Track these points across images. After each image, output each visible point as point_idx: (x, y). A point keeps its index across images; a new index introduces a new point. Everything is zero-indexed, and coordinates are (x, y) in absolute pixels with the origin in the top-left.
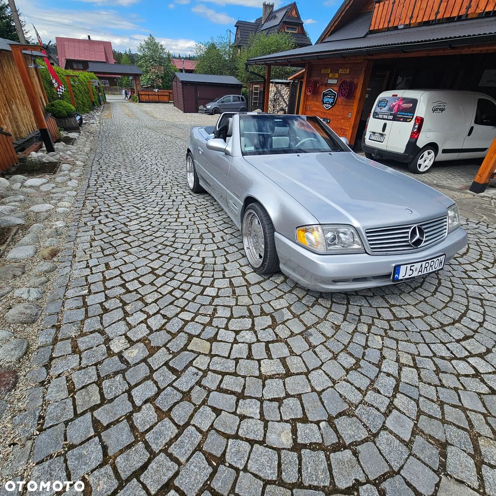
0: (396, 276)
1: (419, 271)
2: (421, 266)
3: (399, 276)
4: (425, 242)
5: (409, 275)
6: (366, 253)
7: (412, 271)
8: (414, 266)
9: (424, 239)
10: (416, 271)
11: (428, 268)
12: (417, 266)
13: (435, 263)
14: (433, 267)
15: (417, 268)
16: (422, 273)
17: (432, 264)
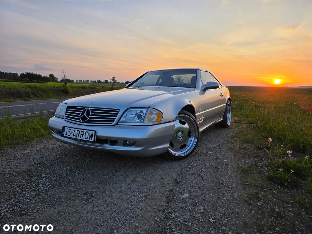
3: (64, 133)
5: (69, 135)
7: (69, 133)
8: (71, 129)
10: (72, 134)
11: (80, 135)
12: (73, 130)
13: (84, 134)
14: (84, 136)
15: (72, 132)
16: (76, 138)
17: (82, 133)
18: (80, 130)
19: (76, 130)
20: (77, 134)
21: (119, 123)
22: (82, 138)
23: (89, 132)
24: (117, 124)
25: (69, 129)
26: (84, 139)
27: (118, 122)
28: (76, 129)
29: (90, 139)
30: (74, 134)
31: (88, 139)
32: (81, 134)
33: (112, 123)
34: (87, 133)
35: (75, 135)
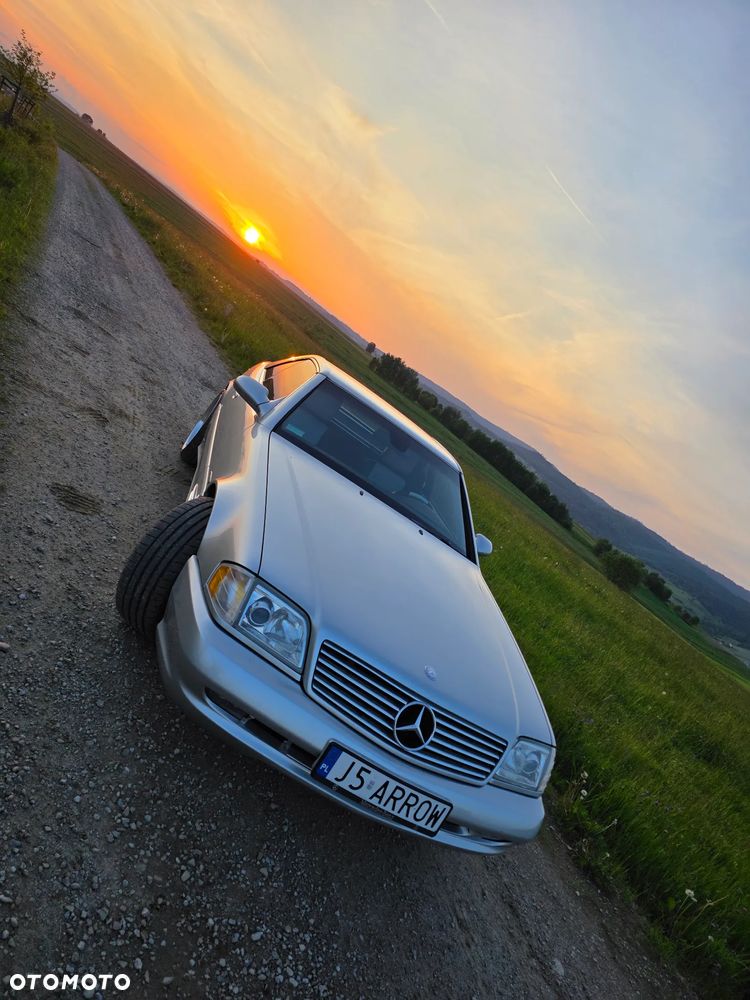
0: (324, 766)
1: (375, 795)
2: (386, 785)
3: (329, 770)
4: (425, 751)
5: (351, 786)
6: (301, 683)
7: (359, 782)
8: (369, 772)
9: (426, 745)
10: (369, 787)
11: (399, 804)
12: (376, 779)
13: (418, 805)
14: (412, 811)
15: (372, 783)
16: (381, 806)
17: (412, 801)
18: (408, 791)
19: (393, 784)
20: (392, 796)
22: (402, 815)
23: (434, 803)
25: (363, 769)
26: (410, 819)
28: (391, 781)
29: (426, 824)
30: (380, 794)
31: (422, 824)
32: (406, 803)
34: (426, 806)
35: (381, 798)
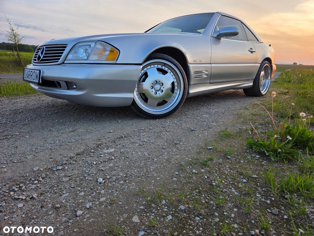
14: (32, 77)
18: (30, 71)
20: (29, 75)
21: (65, 62)
23: (36, 71)
24: (63, 63)
26: (32, 80)
27: (65, 60)
31: (35, 81)
33: (58, 61)
